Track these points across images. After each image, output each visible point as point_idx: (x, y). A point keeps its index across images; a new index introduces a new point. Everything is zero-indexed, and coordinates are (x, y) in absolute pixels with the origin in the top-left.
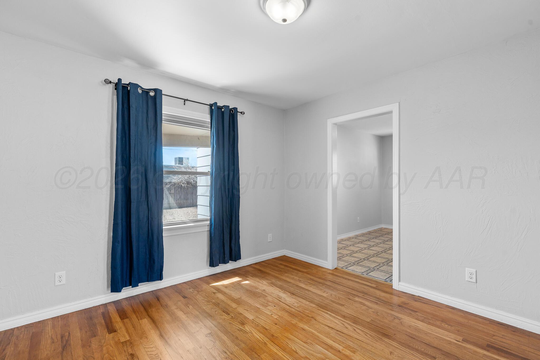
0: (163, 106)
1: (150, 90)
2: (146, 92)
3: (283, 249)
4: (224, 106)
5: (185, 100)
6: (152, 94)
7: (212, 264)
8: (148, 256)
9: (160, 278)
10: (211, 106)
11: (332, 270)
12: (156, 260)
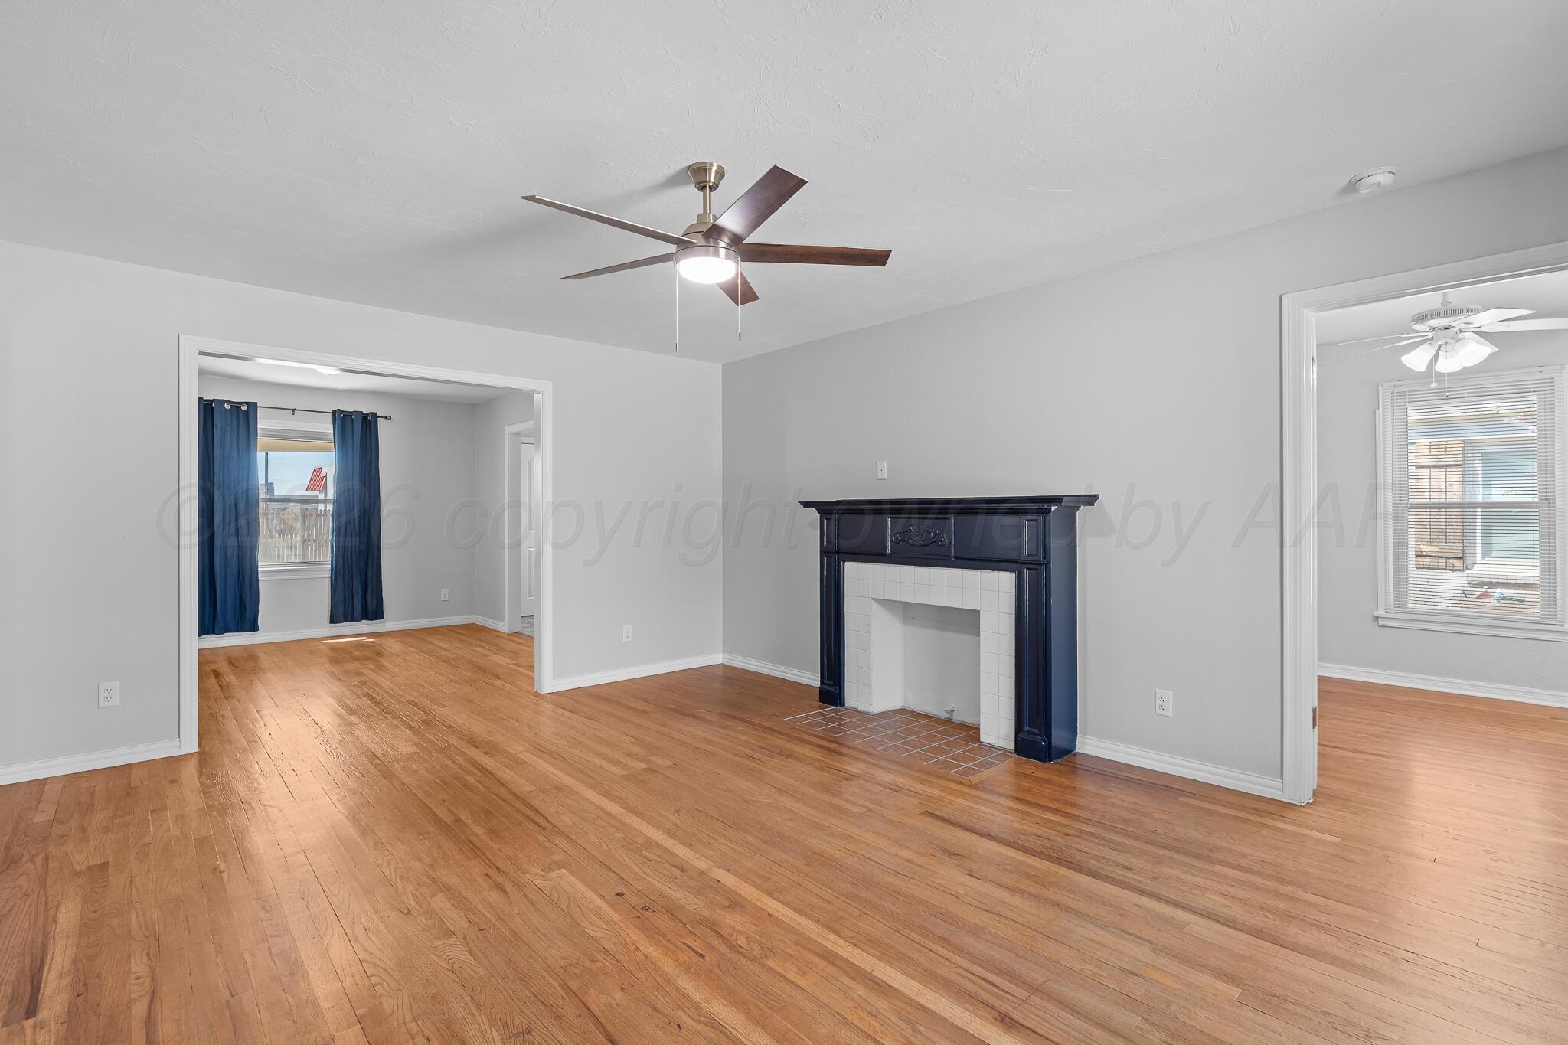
0: (258, 420)
1: (242, 403)
2: (236, 406)
3: (473, 614)
4: (354, 411)
5: (294, 410)
6: (244, 408)
7: (333, 620)
8: (238, 602)
9: (254, 628)
10: (334, 413)
11: (509, 635)
12: (248, 606)
